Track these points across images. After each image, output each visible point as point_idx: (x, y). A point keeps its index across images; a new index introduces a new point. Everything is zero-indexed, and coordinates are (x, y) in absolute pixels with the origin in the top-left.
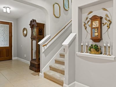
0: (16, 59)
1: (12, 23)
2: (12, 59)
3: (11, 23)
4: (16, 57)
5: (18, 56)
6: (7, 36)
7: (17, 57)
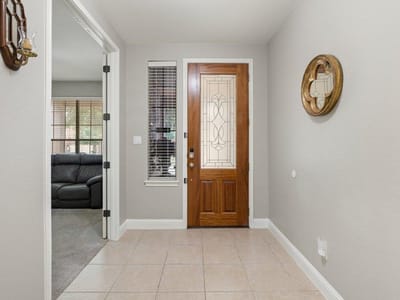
0: (266, 226)
1: (247, 65)
2: (248, 227)
3: (242, 65)
4: (267, 220)
5: (272, 215)
6: (229, 122)
7: (269, 218)
